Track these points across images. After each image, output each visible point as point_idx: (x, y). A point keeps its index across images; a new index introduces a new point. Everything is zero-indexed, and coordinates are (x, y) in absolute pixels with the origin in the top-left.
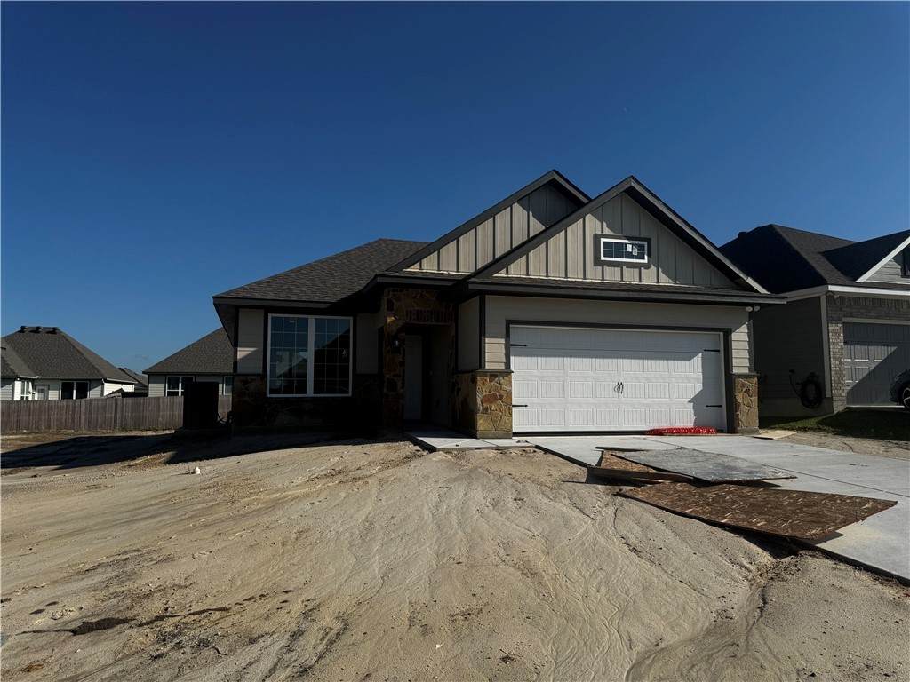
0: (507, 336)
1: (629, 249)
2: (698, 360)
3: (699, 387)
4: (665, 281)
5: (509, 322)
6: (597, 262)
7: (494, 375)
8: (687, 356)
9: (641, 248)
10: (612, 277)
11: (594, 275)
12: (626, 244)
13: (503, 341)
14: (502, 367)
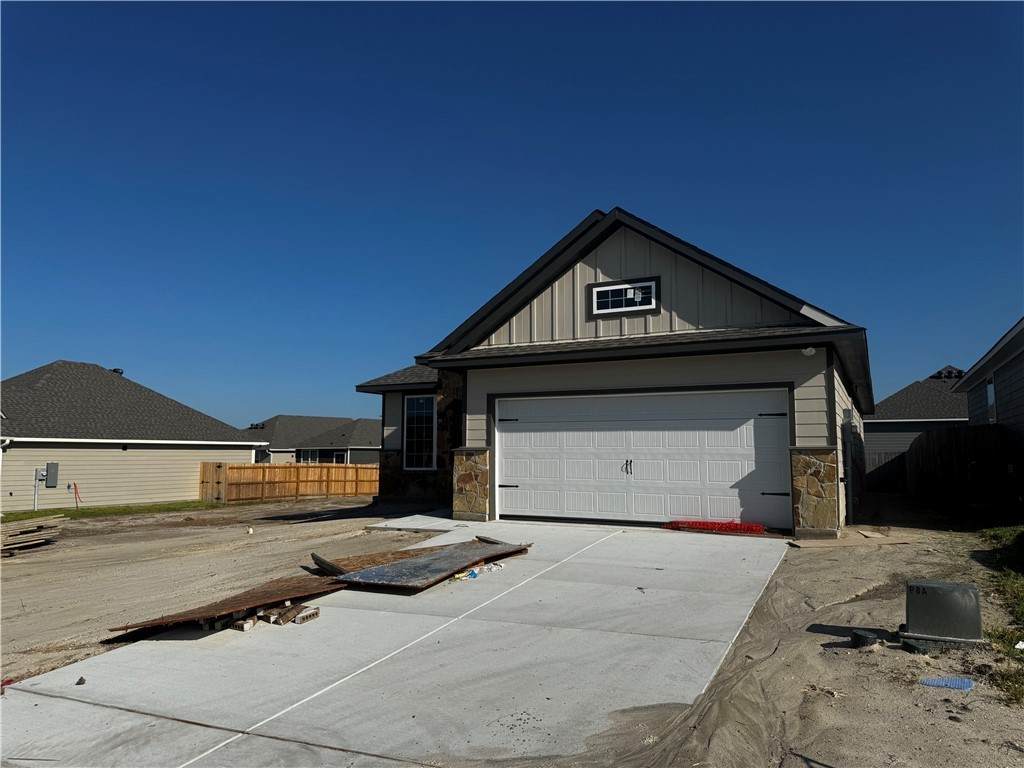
0: (490, 411)
1: (630, 294)
2: (747, 431)
3: (748, 466)
4: (682, 328)
6: (590, 317)
8: (730, 423)
9: (646, 291)
10: (607, 332)
12: (626, 289)
13: (484, 417)
14: (483, 444)
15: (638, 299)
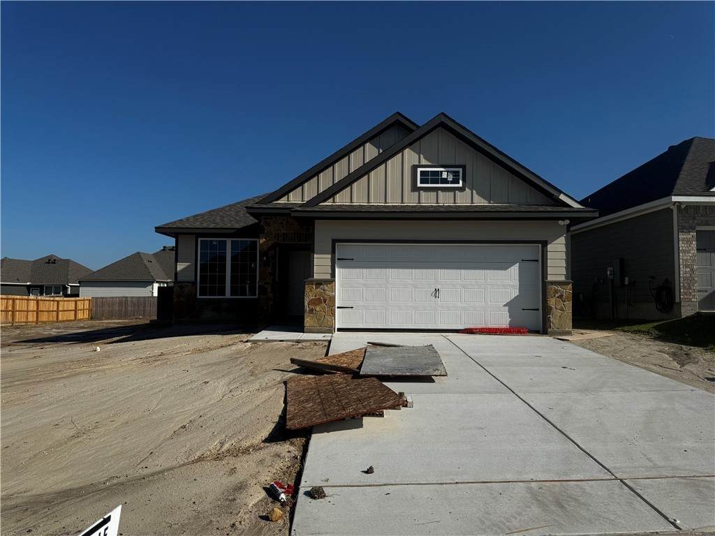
0: (333, 252)
1: (445, 175)
2: (514, 270)
3: (515, 293)
4: (480, 201)
5: (334, 242)
6: (415, 188)
7: (319, 283)
8: (504, 266)
9: (456, 174)
10: (428, 200)
11: (411, 200)
12: (442, 172)
13: (329, 256)
14: (328, 277)
15: (450, 178)
